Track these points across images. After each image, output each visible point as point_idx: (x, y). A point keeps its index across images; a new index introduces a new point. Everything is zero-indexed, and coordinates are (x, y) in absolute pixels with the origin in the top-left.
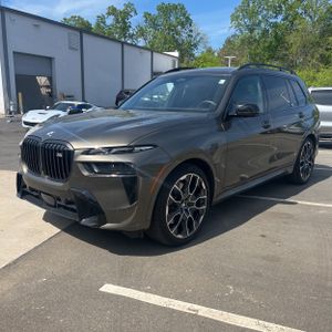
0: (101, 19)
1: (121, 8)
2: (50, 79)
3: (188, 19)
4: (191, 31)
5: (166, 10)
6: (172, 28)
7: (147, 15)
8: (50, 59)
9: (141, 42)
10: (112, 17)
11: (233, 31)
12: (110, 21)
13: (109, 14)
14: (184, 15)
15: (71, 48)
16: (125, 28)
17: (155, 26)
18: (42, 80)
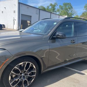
0: (48, 7)
1: (53, 4)
2: (30, 21)
3: (71, 7)
4: (72, 10)
5: (66, 5)
6: (66, 9)
7: (60, 6)
8: (31, 16)
9: (58, 13)
10: (51, 6)
11: (85, 10)
12: (50, 7)
13: (50, 5)
14: (71, 6)
15: (36, 14)
16: (54, 9)
17: (62, 9)
18: (29, 22)
